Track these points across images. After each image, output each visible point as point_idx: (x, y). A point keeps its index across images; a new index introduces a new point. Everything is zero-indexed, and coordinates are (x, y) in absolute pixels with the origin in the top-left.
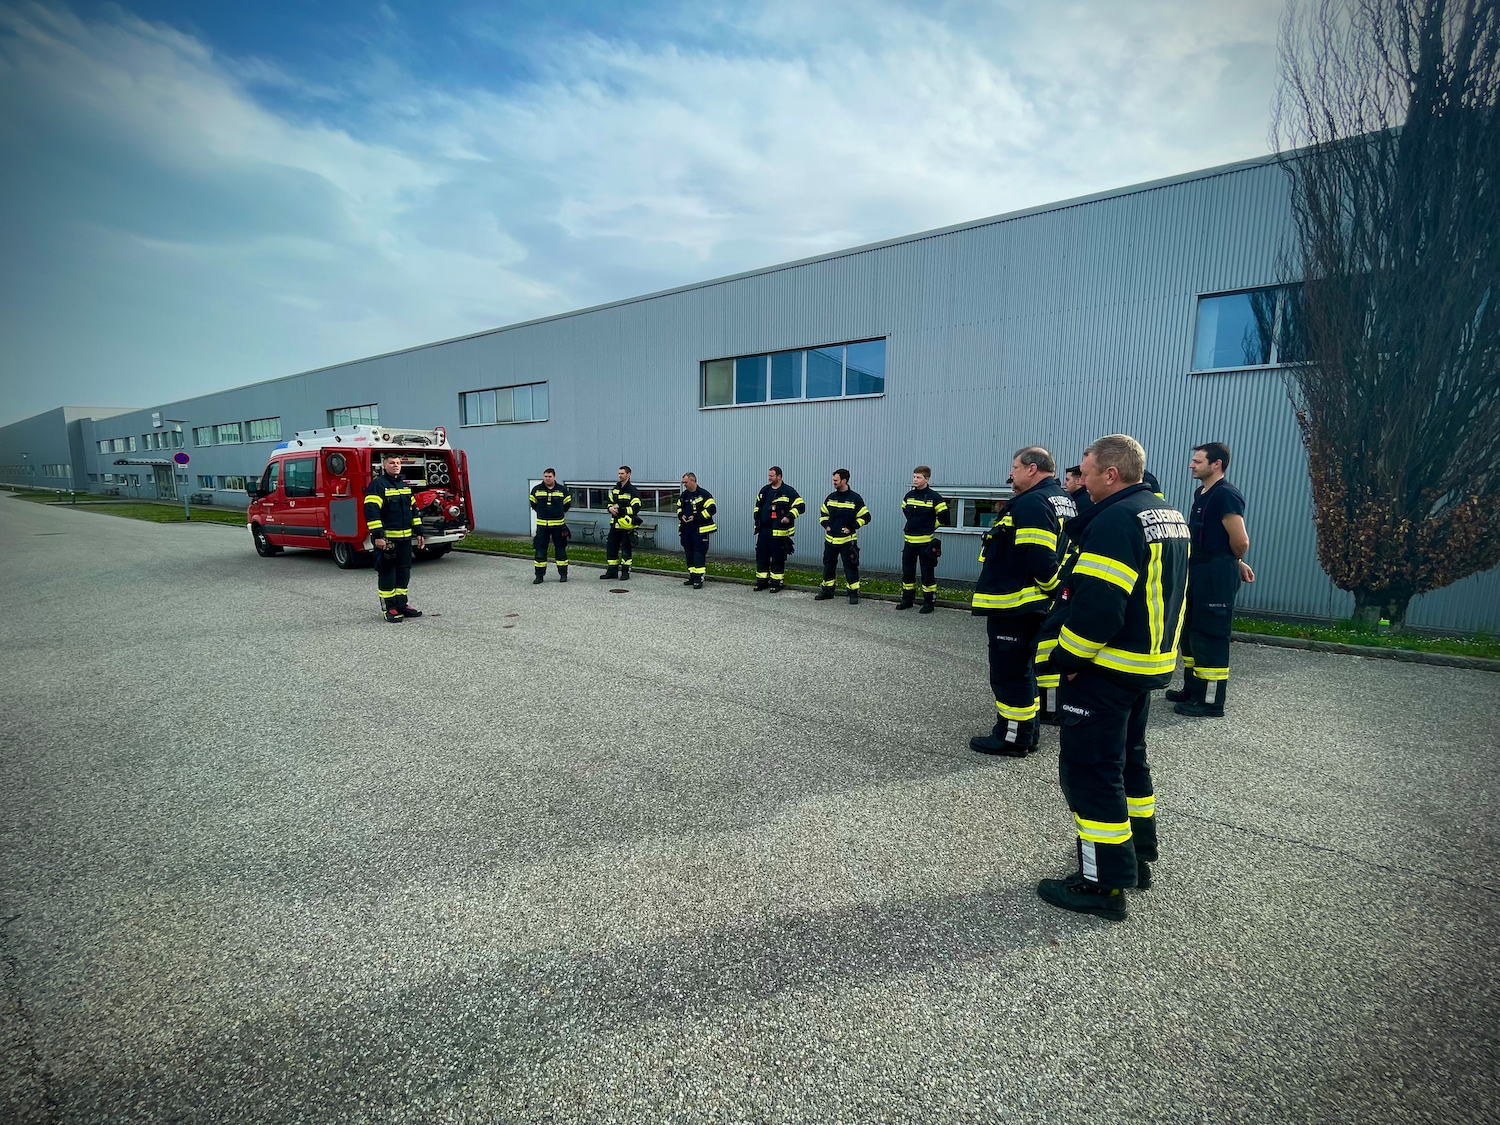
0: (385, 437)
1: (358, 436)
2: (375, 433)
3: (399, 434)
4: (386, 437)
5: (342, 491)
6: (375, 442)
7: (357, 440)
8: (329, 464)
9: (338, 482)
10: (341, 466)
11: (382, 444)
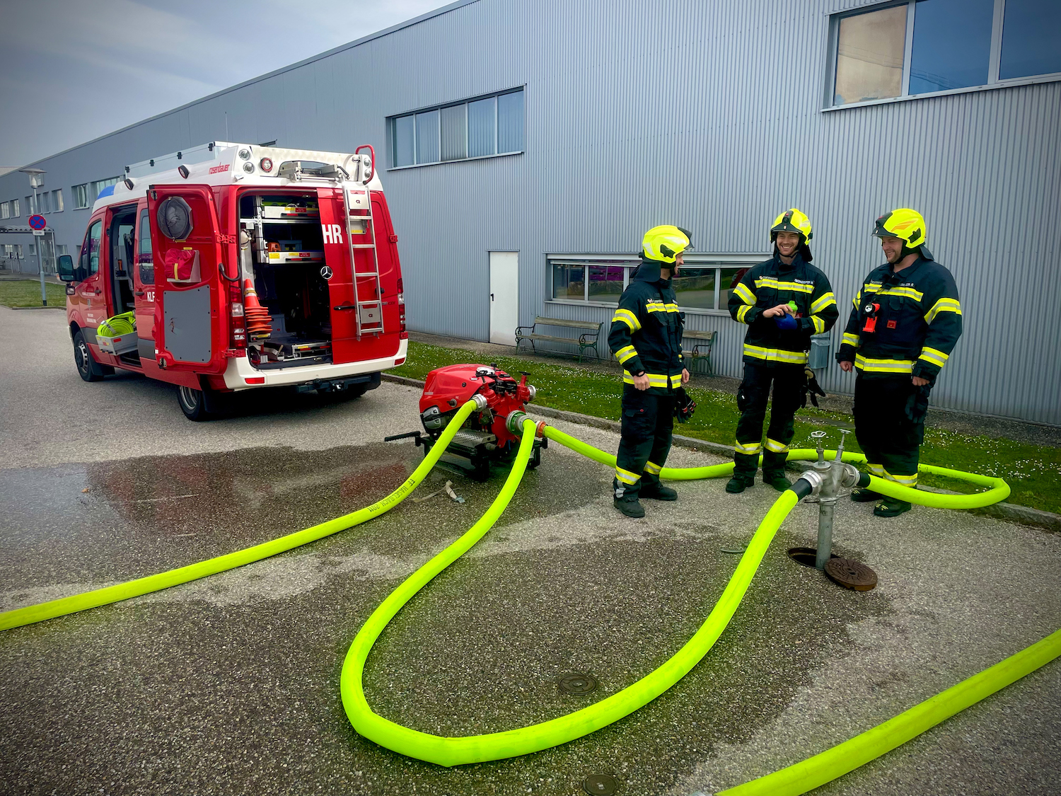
0: (265, 165)
1: (215, 164)
2: (244, 155)
3: (290, 159)
4: (267, 165)
5: (184, 273)
6: (245, 174)
7: (214, 170)
8: (161, 219)
9: (178, 254)
10: (183, 223)
11: (257, 179)
